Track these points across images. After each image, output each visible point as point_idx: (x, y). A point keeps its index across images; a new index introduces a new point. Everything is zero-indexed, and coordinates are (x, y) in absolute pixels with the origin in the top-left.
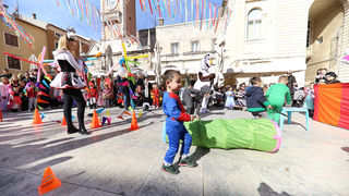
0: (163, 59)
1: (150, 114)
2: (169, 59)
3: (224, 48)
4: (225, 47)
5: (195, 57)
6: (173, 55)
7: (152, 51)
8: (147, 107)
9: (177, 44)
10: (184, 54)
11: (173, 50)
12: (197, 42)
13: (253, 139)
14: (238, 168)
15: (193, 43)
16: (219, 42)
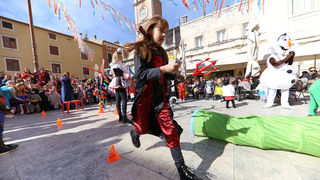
0: (188, 54)
1: (177, 107)
2: (193, 53)
3: (257, 33)
4: (260, 31)
5: (221, 47)
6: (197, 49)
7: (177, 48)
8: (174, 100)
9: (201, 37)
10: (209, 46)
11: (197, 43)
12: (223, 31)
13: (300, 140)
14: (279, 172)
15: (218, 33)
16: (250, 27)
